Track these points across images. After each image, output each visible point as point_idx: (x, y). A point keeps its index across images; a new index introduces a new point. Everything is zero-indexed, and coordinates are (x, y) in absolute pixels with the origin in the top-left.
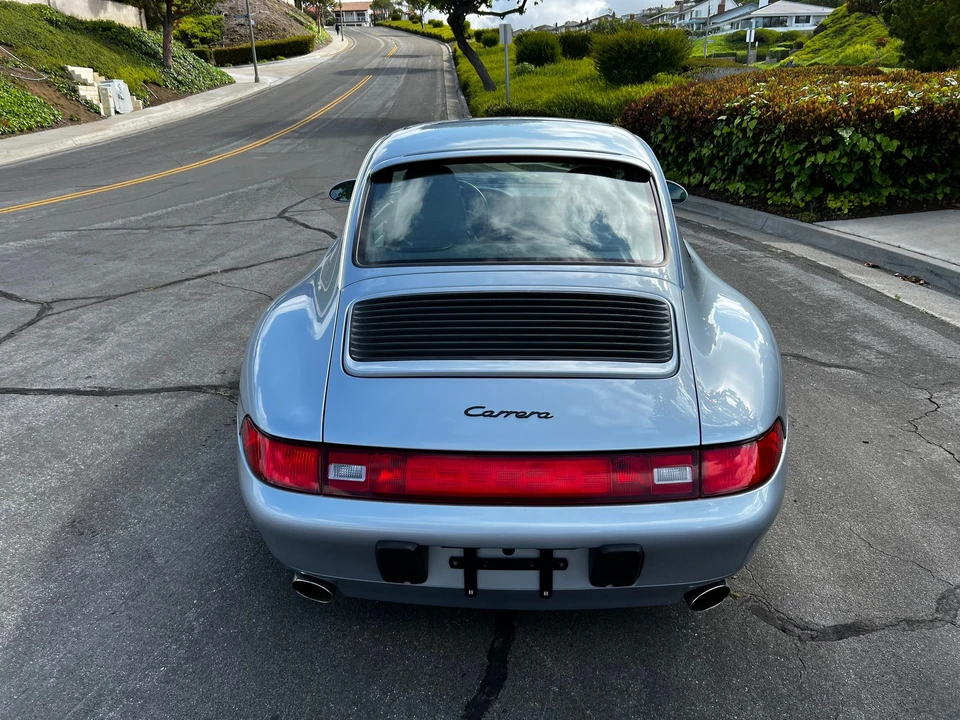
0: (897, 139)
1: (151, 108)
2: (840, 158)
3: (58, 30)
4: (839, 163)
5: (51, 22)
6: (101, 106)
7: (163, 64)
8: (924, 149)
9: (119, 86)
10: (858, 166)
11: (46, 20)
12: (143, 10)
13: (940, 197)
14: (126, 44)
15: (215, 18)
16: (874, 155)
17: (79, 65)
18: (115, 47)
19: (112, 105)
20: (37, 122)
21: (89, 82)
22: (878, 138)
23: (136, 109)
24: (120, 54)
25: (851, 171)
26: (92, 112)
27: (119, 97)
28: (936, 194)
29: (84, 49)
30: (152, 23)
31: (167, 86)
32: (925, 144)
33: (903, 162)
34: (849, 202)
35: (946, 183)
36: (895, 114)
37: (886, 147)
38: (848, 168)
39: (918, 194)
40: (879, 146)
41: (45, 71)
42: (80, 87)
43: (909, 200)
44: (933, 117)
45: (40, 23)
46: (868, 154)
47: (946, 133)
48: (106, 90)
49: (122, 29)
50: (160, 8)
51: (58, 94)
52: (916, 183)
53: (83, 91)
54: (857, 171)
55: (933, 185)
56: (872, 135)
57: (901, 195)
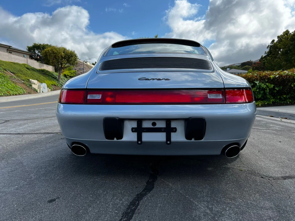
0: (273, 84)
1: (53, 91)
2: (256, 90)
3: (29, 70)
4: (256, 91)
5: (27, 68)
6: (38, 90)
7: (58, 80)
8: (281, 87)
9: (44, 85)
10: (262, 92)
11: (26, 68)
12: (54, 67)
13: (288, 103)
14: (48, 75)
15: (74, 71)
16: (266, 89)
17: (33, 79)
18: (45, 76)
19: (41, 90)
20: (18, 93)
21: (35, 84)
22: (267, 84)
23: (48, 91)
24: (46, 77)
25: (260, 94)
26: (35, 91)
27: (44, 88)
28: (287, 102)
29: (36, 75)
30: (56, 70)
31: (58, 86)
32: (281, 86)
33: (275, 91)
34: (261, 103)
35: (289, 98)
36: (271, 77)
37: (270, 86)
38: (259, 93)
39: (282, 101)
40: (268, 86)
41: (23, 80)
42: (33, 85)
43: (279, 103)
44: (283, 78)
45: (24, 68)
46: (265, 88)
47: (287, 83)
48: (40, 86)
49: (47, 71)
50: (59, 66)
51: (26, 86)
52: (280, 98)
53: (33, 86)
54: (262, 94)
55: (286, 99)
56: (265, 83)
57: (276, 102)
